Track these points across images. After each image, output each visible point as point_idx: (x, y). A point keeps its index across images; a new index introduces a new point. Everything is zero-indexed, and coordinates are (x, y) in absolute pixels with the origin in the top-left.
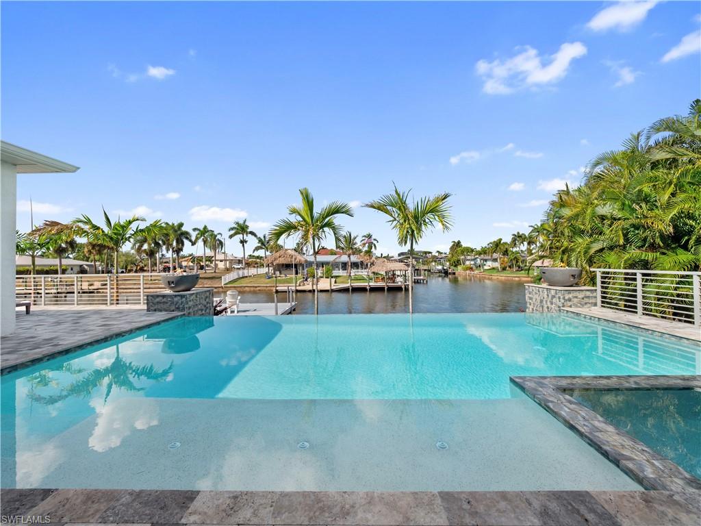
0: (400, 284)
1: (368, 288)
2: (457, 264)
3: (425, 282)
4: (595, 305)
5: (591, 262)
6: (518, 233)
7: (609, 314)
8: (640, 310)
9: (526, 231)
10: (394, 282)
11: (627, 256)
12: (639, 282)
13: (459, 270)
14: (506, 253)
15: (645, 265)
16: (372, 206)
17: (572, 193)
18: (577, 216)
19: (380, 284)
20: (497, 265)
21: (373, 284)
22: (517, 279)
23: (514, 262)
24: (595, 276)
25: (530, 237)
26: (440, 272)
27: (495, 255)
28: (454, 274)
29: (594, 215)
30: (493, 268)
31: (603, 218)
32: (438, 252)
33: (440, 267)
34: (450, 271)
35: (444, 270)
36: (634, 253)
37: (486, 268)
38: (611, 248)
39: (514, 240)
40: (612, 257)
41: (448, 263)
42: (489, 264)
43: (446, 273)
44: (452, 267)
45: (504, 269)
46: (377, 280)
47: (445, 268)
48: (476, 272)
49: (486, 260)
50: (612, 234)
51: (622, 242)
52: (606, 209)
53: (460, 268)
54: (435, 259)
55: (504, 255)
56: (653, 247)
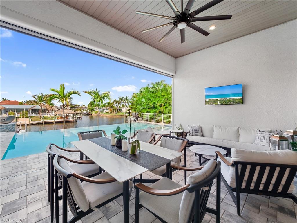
0: (71, 119)
1: (54, 122)
2: (93, 110)
3: (80, 118)
4: (141, 120)
5: (140, 111)
6: (115, 100)
7: (144, 122)
8: (148, 121)
9: (118, 99)
10: (67, 119)
11: (146, 110)
12: (148, 115)
13: (94, 113)
14: (112, 107)
15: (149, 112)
16: (86, 92)
17: (136, 94)
18: (138, 100)
19: (60, 120)
20: (108, 111)
21: (56, 120)
22: (115, 116)
23: (114, 110)
24: (141, 114)
25: (119, 101)
26: (85, 114)
27: (108, 107)
28: (91, 114)
29: (141, 101)
30: (107, 112)
31: (142, 102)
32: (83, 105)
33: (85, 112)
34: (90, 113)
35: (87, 113)
36: (147, 110)
37: (104, 112)
38: (144, 108)
39: (114, 102)
40: (144, 110)
41: (89, 110)
42: (105, 111)
43: (88, 114)
44: (90, 112)
45: (111, 113)
46: (58, 118)
47: (88, 112)
48: (101, 114)
49: (104, 109)
50: (144, 106)
51: (145, 107)
52: (143, 100)
53: (94, 112)
54: (82, 108)
55: (111, 107)
56: (150, 109)
